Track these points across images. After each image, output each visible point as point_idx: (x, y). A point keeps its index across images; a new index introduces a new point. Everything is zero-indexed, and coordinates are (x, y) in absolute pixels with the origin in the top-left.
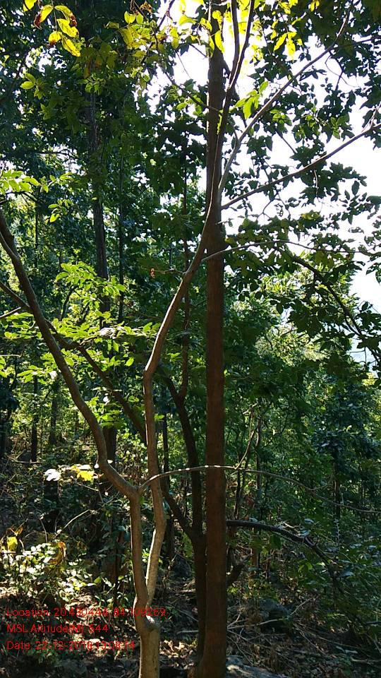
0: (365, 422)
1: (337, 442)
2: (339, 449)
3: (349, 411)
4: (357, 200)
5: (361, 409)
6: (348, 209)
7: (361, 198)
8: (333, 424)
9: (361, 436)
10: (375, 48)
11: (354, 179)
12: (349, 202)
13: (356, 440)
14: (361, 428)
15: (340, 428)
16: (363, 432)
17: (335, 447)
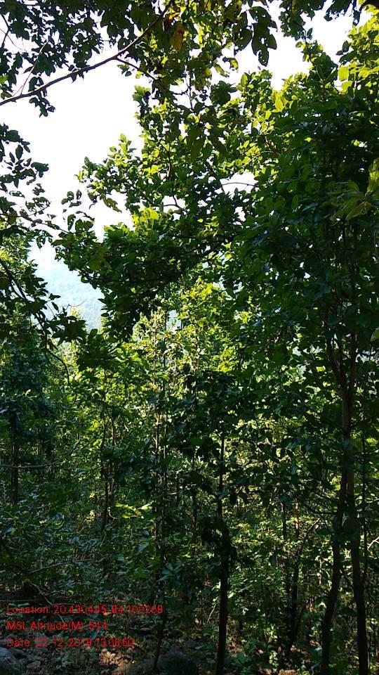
0: (44, 386)
1: (15, 407)
2: (18, 414)
3: (28, 376)
4: (22, 164)
5: (39, 373)
6: (14, 172)
7: (26, 163)
8: (13, 390)
9: (40, 399)
10: (44, 15)
11: (17, 143)
12: (14, 165)
13: (36, 403)
14: (39, 391)
15: (19, 393)
16: (42, 395)
17: (14, 413)
